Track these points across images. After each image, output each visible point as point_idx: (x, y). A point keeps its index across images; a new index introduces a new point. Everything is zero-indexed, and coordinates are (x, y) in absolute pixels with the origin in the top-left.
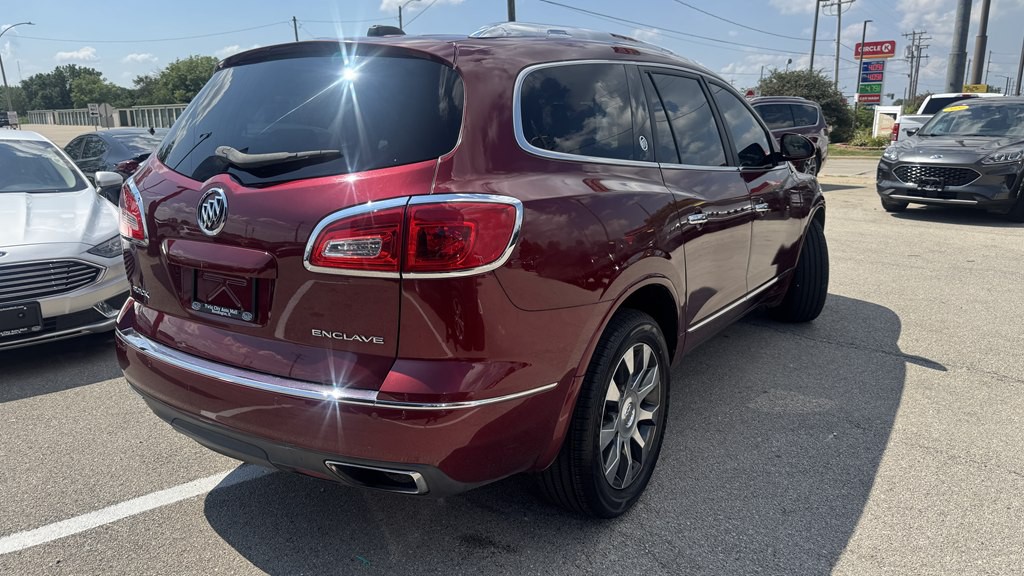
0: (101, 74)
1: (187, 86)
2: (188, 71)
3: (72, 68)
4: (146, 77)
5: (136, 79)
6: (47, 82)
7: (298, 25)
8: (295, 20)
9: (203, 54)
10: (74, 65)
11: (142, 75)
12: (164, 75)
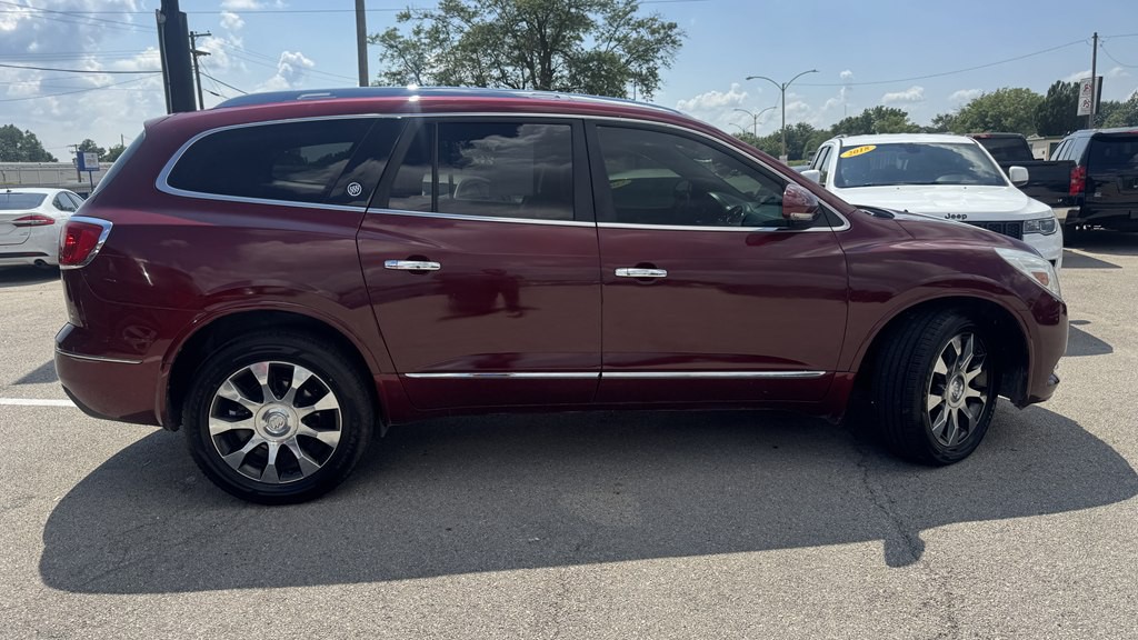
0: (906, 114)
1: (986, 124)
2: (992, 106)
3: (879, 111)
4: (947, 116)
5: (935, 118)
6: (854, 125)
7: (1098, 44)
8: (1096, 36)
9: (1012, 86)
10: (882, 107)
11: (942, 114)
12: (963, 111)
